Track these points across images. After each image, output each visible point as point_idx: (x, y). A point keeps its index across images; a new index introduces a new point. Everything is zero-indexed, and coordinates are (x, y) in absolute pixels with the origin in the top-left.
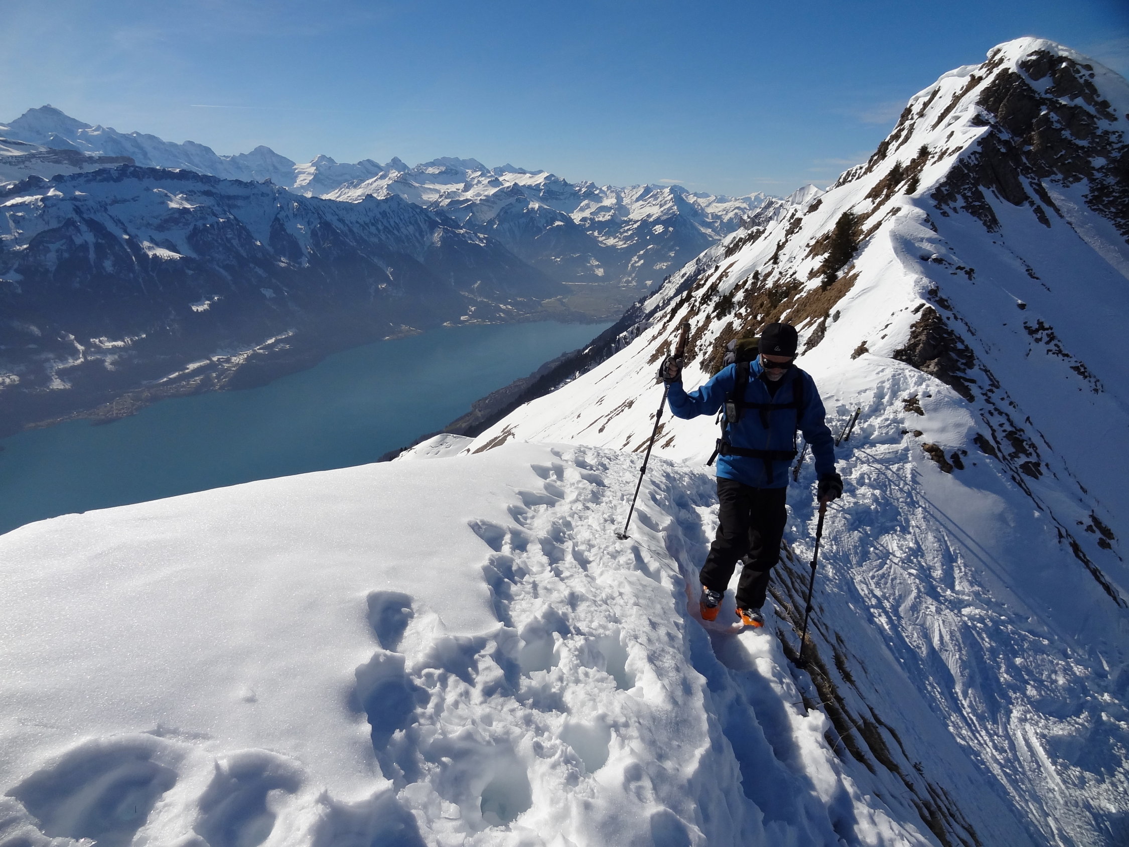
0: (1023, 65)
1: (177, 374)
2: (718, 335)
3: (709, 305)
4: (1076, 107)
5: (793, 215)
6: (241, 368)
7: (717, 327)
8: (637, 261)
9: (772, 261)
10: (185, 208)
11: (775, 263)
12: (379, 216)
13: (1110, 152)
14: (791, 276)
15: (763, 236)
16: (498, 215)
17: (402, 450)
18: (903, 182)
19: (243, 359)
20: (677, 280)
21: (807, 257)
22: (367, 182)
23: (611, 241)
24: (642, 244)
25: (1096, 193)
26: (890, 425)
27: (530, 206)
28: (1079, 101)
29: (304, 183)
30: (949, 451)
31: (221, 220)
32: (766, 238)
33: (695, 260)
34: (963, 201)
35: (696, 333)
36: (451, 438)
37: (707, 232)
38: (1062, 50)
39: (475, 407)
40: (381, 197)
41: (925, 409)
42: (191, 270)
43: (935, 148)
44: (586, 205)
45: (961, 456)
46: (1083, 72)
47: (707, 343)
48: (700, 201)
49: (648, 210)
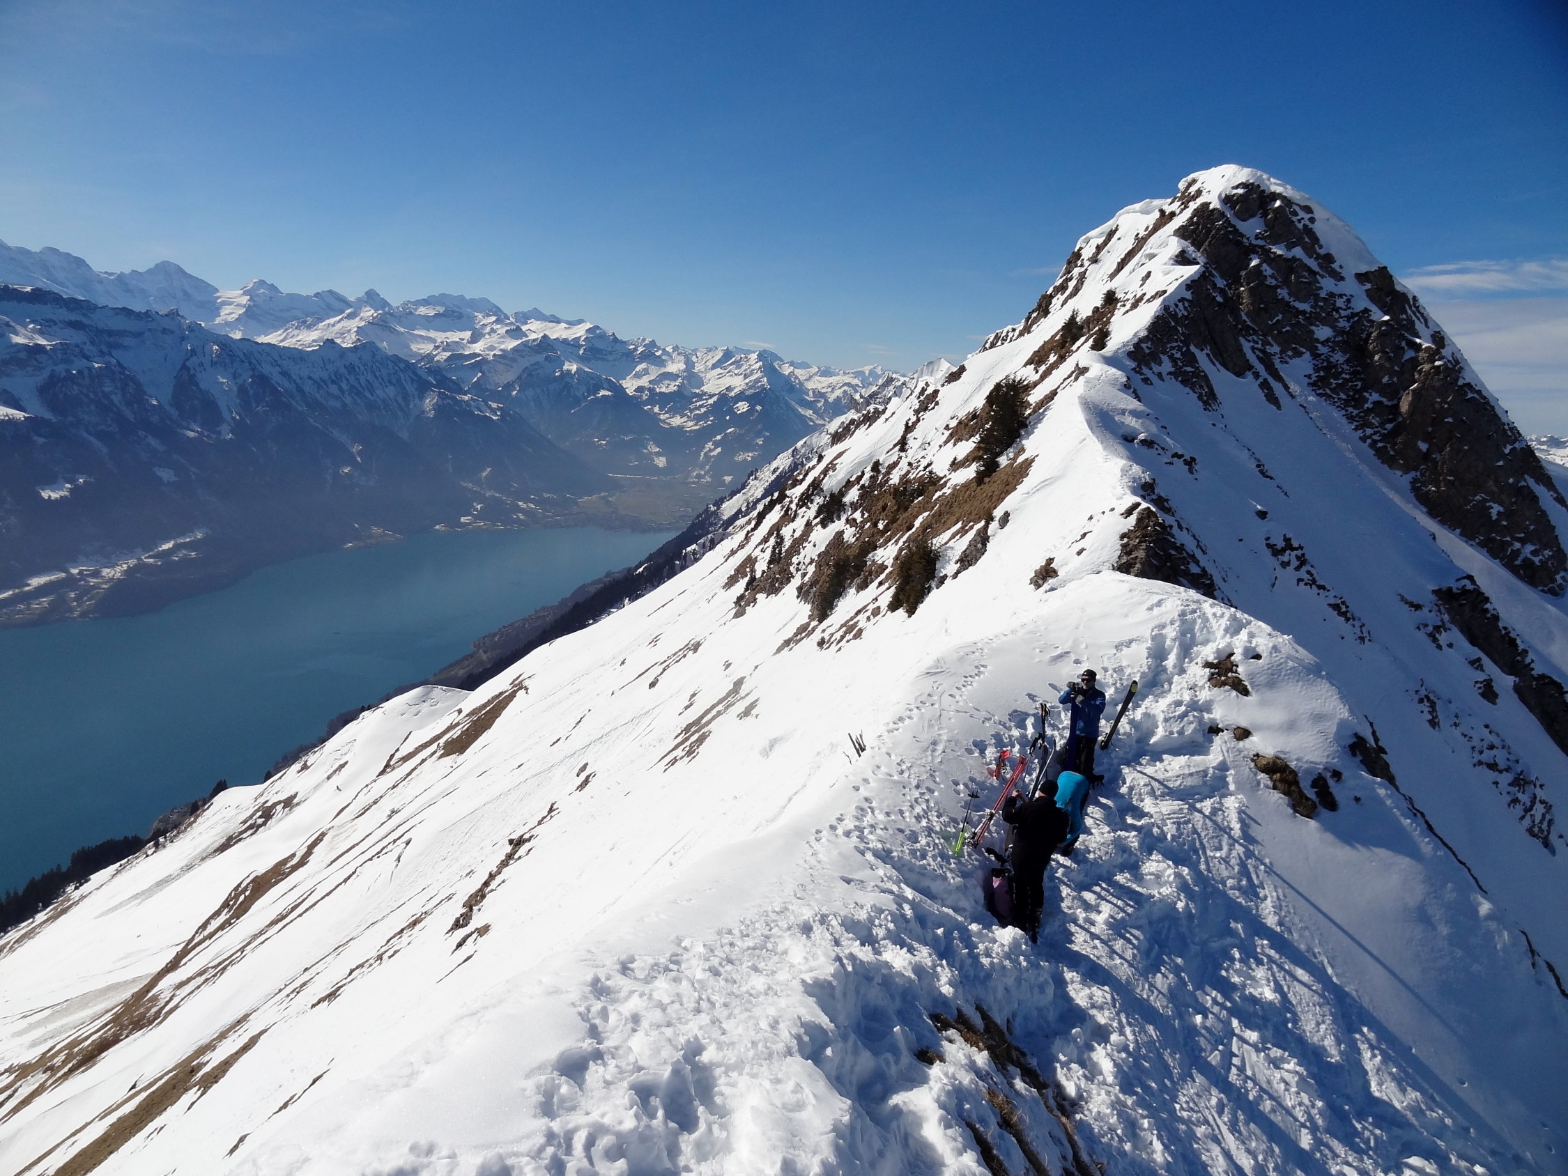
0: (1227, 200)
1: (11, 593)
2: (823, 549)
3: (809, 508)
4: (1294, 259)
5: (923, 390)
6: (117, 585)
7: (821, 537)
8: (712, 449)
9: (898, 447)
10: (37, 345)
11: (903, 449)
12: (343, 371)
13: (1336, 320)
14: (925, 468)
15: (883, 417)
16: (519, 378)
17: (363, 709)
18: (1083, 339)
19: (122, 572)
20: (767, 476)
21: (946, 442)
22: (327, 322)
23: (677, 421)
24: (719, 427)
25: (1322, 373)
26: (1185, 715)
27: (565, 368)
28: (1298, 252)
29: (230, 318)
30: (1308, 771)
31: (96, 365)
32: (887, 420)
33: (791, 450)
34: (1170, 365)
35: (792, 547)
36: (438, 691)
37: (807, 414)
38: (1275, 184)
39: (478, 646)
40: (347, 344)
41: (1251, 683)
42: (40, 435)
43: (1126, 293)
44: (644, 369)
45: (1331, 782)
46: (1302, 214)
47: (807, 561)
48: (798, 372)
49: (728, 381)
